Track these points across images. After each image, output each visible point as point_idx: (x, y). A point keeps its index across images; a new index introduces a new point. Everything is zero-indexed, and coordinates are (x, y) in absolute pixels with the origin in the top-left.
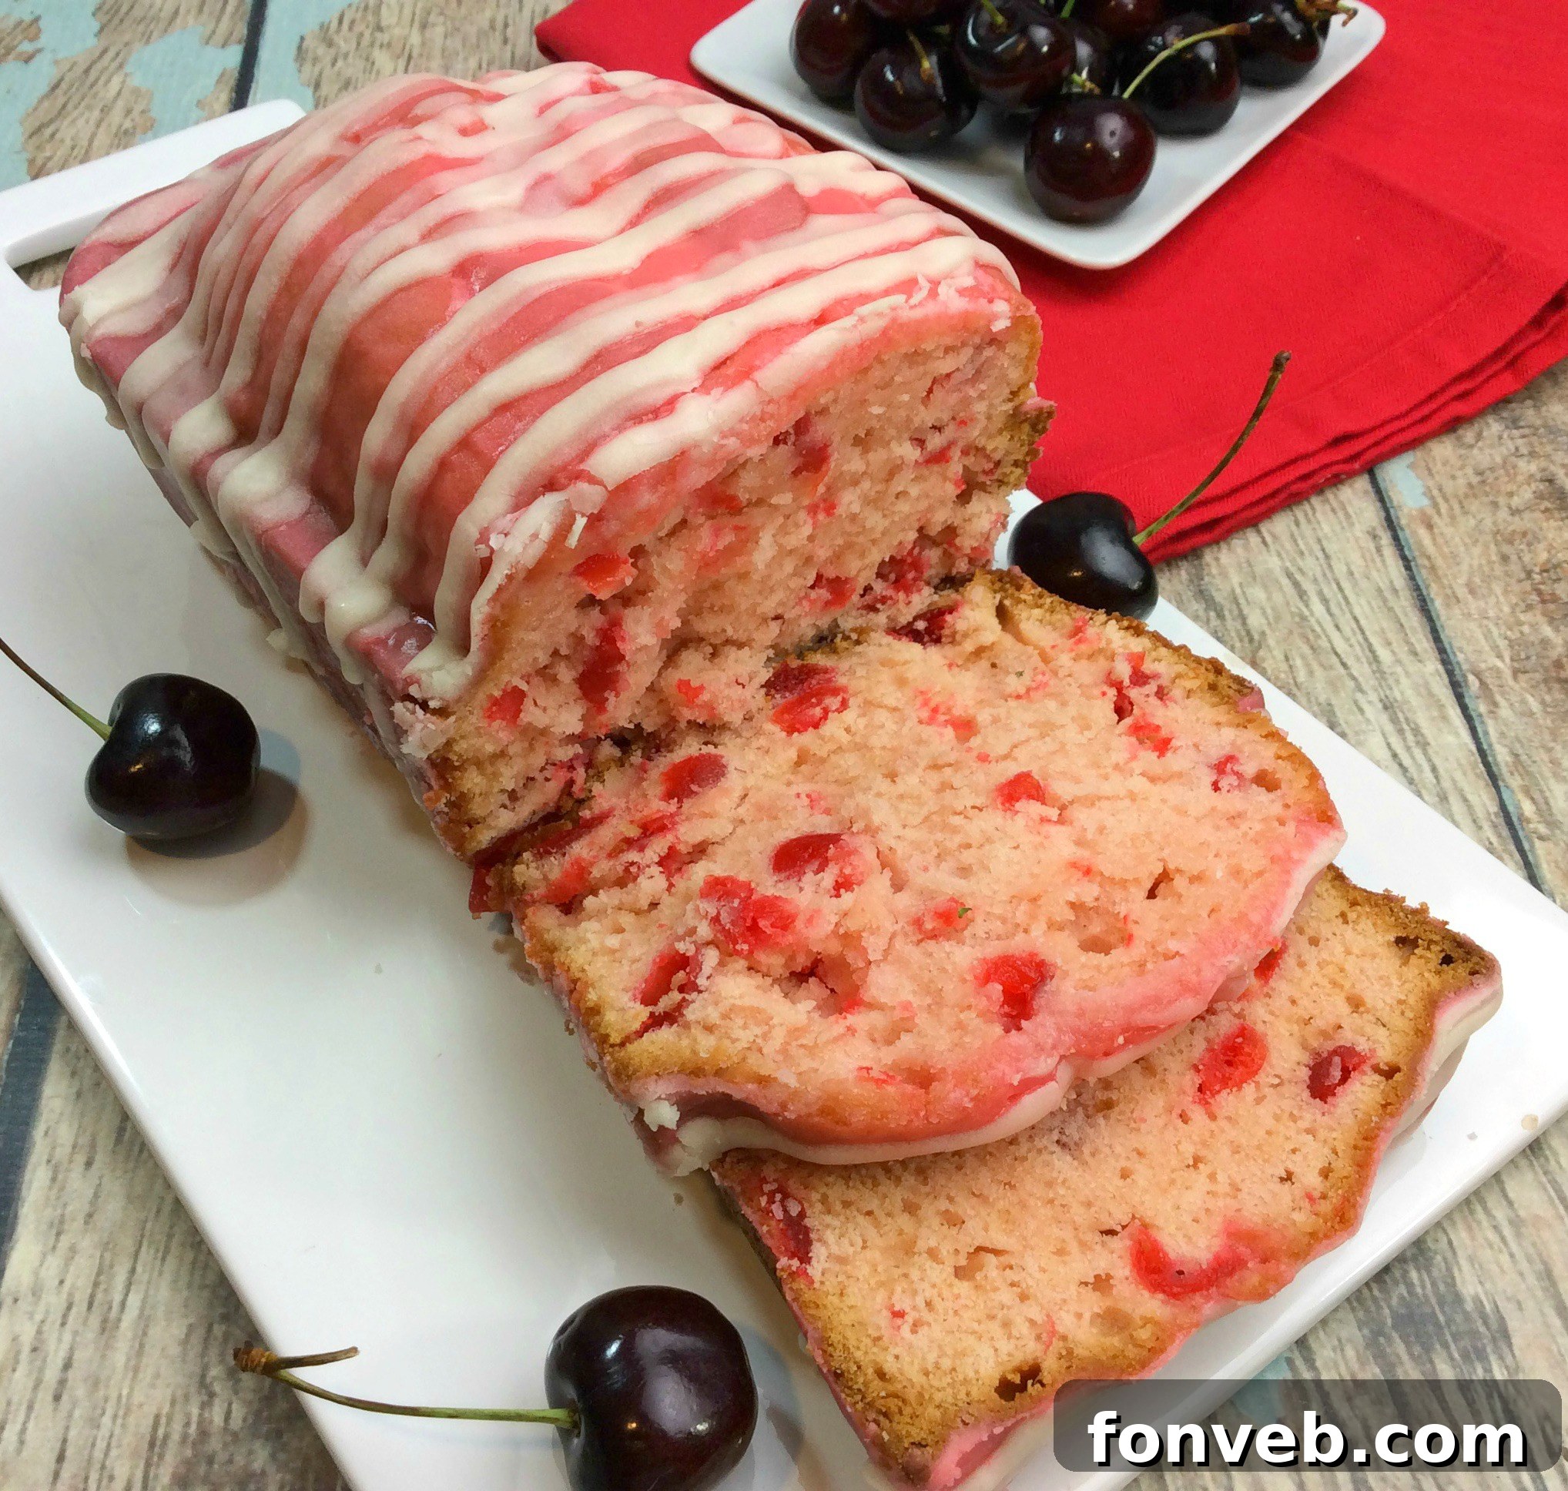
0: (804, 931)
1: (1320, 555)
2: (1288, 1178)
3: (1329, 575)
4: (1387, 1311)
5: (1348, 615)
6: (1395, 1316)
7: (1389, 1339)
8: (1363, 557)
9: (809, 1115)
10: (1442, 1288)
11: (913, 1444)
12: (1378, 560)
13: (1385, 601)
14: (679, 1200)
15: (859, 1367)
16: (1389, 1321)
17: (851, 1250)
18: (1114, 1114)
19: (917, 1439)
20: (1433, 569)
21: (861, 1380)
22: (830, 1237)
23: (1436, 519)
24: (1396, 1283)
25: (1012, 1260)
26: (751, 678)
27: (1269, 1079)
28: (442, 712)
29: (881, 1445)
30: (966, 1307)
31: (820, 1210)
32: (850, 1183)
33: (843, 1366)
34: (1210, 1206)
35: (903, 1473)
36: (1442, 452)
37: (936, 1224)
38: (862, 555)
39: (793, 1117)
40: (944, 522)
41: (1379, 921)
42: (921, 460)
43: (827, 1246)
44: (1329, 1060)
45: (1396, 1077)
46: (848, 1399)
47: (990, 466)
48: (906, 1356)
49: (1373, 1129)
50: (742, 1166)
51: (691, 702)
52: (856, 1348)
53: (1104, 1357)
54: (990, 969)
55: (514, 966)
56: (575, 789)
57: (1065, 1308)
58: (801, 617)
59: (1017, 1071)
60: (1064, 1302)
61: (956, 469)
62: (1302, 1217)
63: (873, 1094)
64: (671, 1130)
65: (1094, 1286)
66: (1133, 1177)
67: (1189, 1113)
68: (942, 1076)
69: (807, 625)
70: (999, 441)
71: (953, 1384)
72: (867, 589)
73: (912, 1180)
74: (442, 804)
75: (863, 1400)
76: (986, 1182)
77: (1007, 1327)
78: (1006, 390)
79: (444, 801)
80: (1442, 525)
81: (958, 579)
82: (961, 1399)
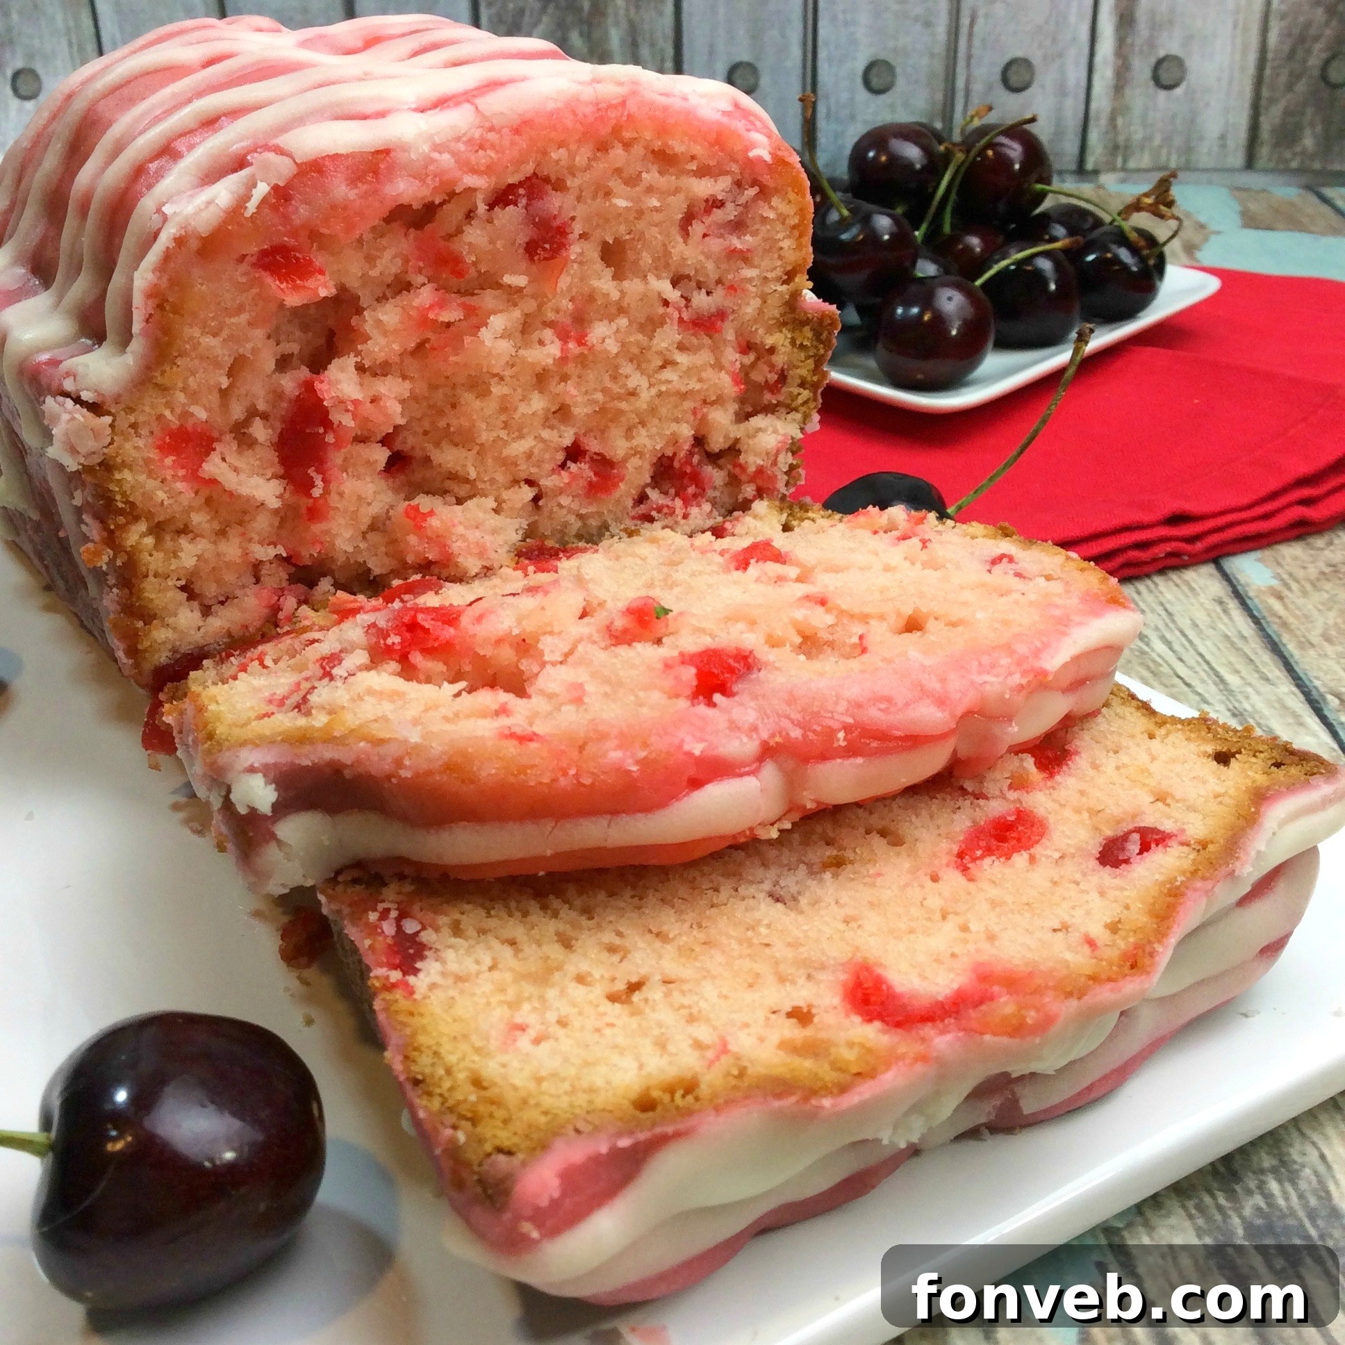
0: (470, 627)
1: (1163, 613)
2: (1063, 928)
3: (1171, 625)
4: (1236, 1221)
5: (1192, 652)
8: (1209, 615)
9: (429, 773)
10: (1313, 1202)
11: (500, 1150)
12: (1225, 619)
13: (1233, 644)
14: (309, 1022)
15: (449, 1072)
17: (474, 968)
18: (847, 870)
19: (506, 1144)
20: (1285, 624)
21: (447, 1084)
22: (450, 955)
23: (1286, 593)
24: (1249, 1192)
25: (686, 987)
26: (494, 532)
27: (1049, 852)
28: (95, 408)
29: (454, 1151)
30: (611, 1025)
31: (446, 931)
32: (492, 912)
33: (428, 1070)
34: (956, 950)
35: (479, 1190)
36: (1291, 552)
37: (594, 953)
38: (629, 433)
39: (409, 775)
40: (726, 437)
41: (1193, 736)
42: (686, 316)
43: (444, 962)
44: (1125, 838)
45: (1211, 847)
46: (424, 1103)
47: (773, 377)
48: (515, 1064)
49: (1178, 888)
50: (358, 888)
51: (419, 529)
52: (451, 1053)
53: (788, 1076)
54: (686, 659)
55: (187, 822)
56: (281, 615)
57: (746, 1030)
58: (561, 491)
59: (702, 740)
60: (747, 1025)
61: (732, 356)
62: (1078, 960)
63: (511, 748)
64: (264, 817)
65: (790, 1015)
66: (860, 922)
67: (941, 874)
68: (603, 737)
69: (570, 511)
70: (779, 339)
71: (573, 1091)
72: (642, 498)
73: (573, 915)
74: (103, 563)
75: (443, 1104)
76: (668, 921)
77: (661, 1044)
78: (779, 263)
79: (105, 558)
80: (1293, 597)
81: (745, 506)
82: (581, 1107)
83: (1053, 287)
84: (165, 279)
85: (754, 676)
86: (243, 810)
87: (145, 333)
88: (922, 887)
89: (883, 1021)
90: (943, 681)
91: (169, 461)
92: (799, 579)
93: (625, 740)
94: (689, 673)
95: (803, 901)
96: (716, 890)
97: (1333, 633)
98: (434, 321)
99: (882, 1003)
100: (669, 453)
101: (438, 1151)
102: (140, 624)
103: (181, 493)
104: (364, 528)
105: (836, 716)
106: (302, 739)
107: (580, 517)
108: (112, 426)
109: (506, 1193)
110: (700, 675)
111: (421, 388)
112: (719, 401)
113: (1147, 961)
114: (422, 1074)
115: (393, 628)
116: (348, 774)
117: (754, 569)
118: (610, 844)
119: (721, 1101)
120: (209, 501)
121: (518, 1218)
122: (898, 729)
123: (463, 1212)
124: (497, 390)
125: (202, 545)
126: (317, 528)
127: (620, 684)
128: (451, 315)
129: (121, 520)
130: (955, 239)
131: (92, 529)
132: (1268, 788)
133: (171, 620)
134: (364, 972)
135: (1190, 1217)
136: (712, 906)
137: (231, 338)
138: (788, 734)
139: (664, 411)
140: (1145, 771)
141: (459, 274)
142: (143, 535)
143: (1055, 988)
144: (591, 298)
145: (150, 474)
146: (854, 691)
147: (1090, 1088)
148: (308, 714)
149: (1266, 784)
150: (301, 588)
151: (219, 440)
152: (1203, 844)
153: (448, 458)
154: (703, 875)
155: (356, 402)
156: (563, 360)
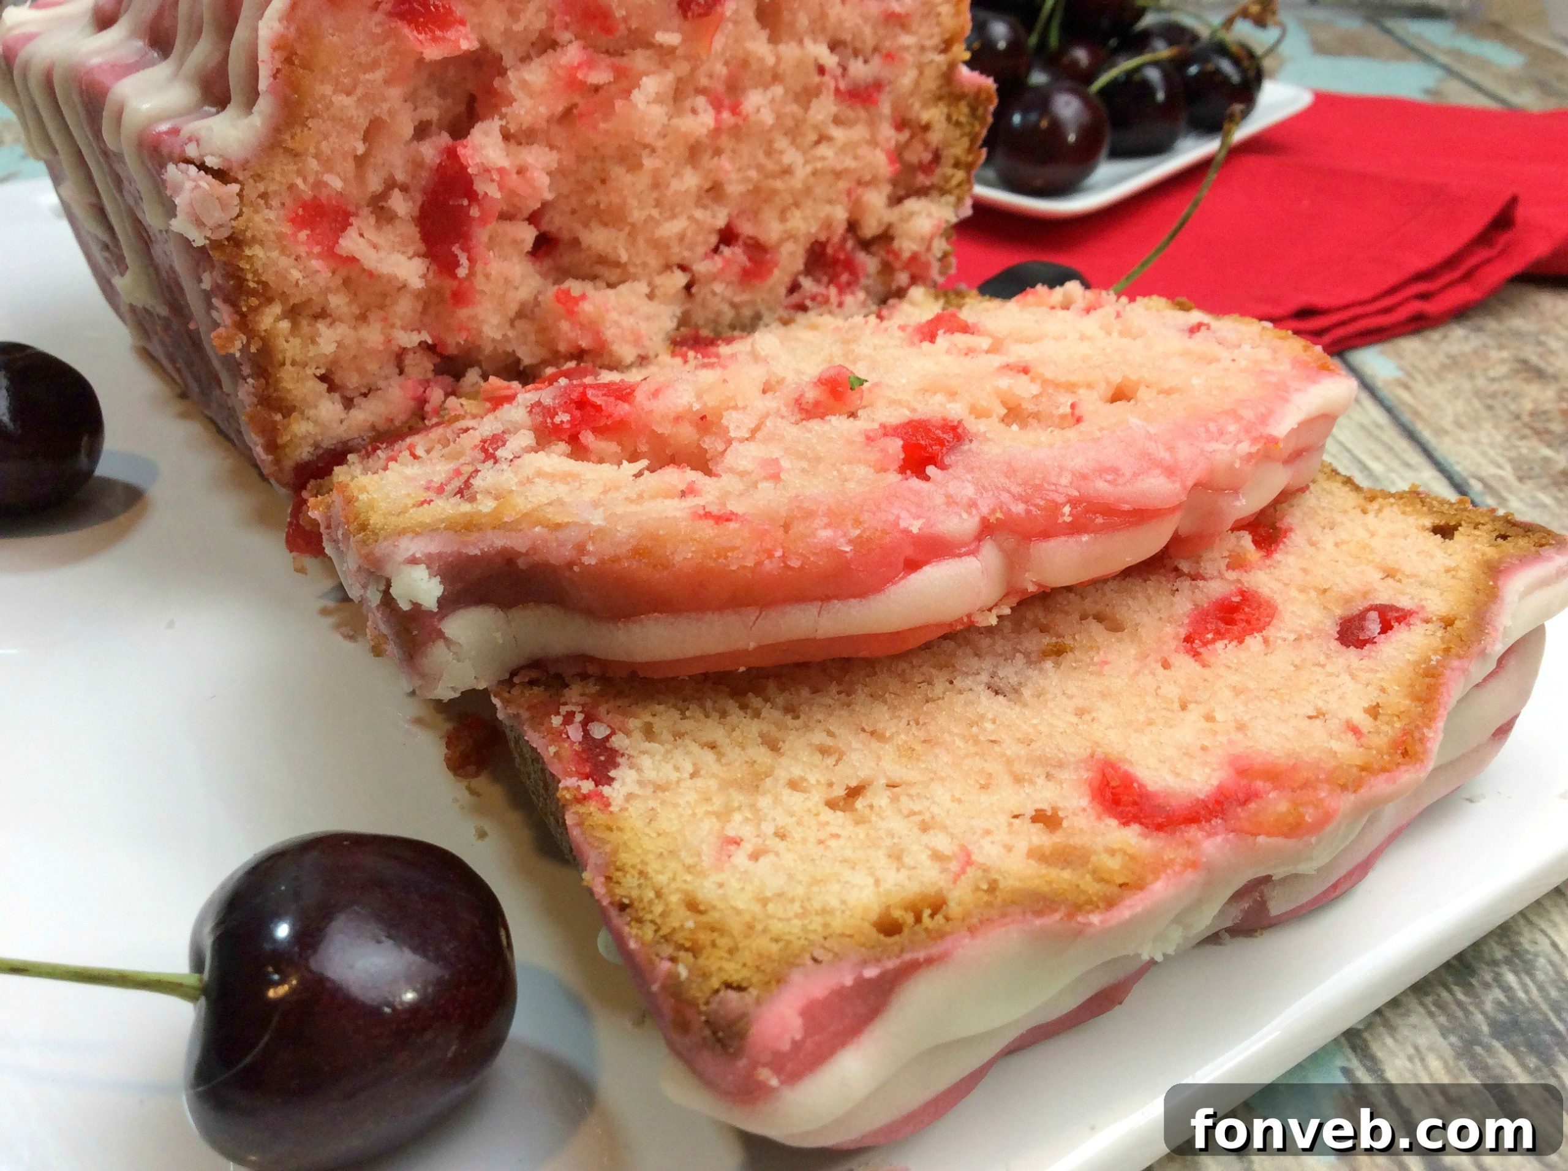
0: (645, 403)
2: (1319, 715)
4: (1479, 1018)
6: (1493, 1023)
7: (1488, 1049)
9: (616, 559)
11: (728, 986)
13: (1370, 433)
14: (482, 835)
15: (659, 895)
16: (1485, 1029)
17: (674, 776)
18: (1068, 659)
19: (735, 978)
20: (1416, 413)
21: (658, 909)
22: (646, 762)
23: (1412, 384)
24: (1487, 986)
25: (913, 791)
26: (648, 318)
27: (1283, 634)
28: (221, 175)
29: (674, 988)
30: (837, 836)
31: (638, 735)
32: (688, 713)
33: (635, 894)
34: (1206, 743)
35: (707, 1032)
36: (1410, 346)
37: (804, 756)
38: (783, 216)
39: (593, 562)
40: (880, 221)
41: (1408, 509)
42: (842, 86)
43: (639, 770)
44: (1362, 616)
45: (1458, 624)
46: (634, 931)
47: (927, 157)
48: (734, 884)
49: (1435, 667)
50: (536, 689)
51: (571, 314)
52: (658, 872)
53: (1046, 889)
54: (888, 431)
55: (338, 626)
56: (428, 408)
57: (989, 839)
58: (714, 277)
59: (918, 517)
60: (987, 832)
61: (887, 133)
62: (1345, 748)
63: (708, 530)
64: (430, 614)
65: (1035, 819)
66: (1094, 714)
67: (1171, 660)
68: (810, 515)
69: (723, 299)
70: (934, 114)
71: (804, 914)
72: (794, 287)
73: (777, 714)
74: (236, 350)
75: (656, 931)
76: (881, 716)
77: (897, 856)
78: (937, 30)
79: (238, 344)
80: (1419, 386)
81: (900, 293)
82: (815, 931)
83: (1160, 96)
84: (292, 29)
85: (966, 447)
86: (405, 606)
87: (272, 90)
88: (1153, 674)
89: (1141, 824)
90: (1171, 449)
91: (303, 235)
92: (993, 350)
93: (835, 519)
94: (895, 446)
95: (1027, 693)
96: (930, 683)
97: (1464, 420)
98: (582, 84)
99: (1135, 803)
100: (823, 237)
101: (655, 988)
102: (278, 417)
103: (317, 271)
104: (512, 314)
105: (1061, 490)
106: (469, 526)
107: (734, 306)
108: (240, 195)
109: (742, 1036)
110: (905, 448)
111: (569, 160)
112: (872, 182)
113: (1418, 748)
114: (630, 898)
115: (561, 406)
116: (521, 563)
117: (943, 340)
118: (821, 634)
119: (975, 920)
120: (347, 282)
121: (755, 1065)
122: (1127, 503)
123: (687, 1058)
124: (649, 163)
125: (342, 331)
126: (463, 313)
127: (818, 460)
128: (600, 76)
129: (254, 301)
130: (1063, 49)
131: (224, 314)
132: (1500, 561)
133: (311, 413)
134: (550, 783)
135: (1431, 1014)
136: (927, 702)
137: (365, 97)
138: (1009, 510)
139: (819, 191)
140: (1365, 547)
141: (608, 30)
142: (278, 319)
143: (1328, 781)
144: (745, 64)
145: (283, 251)
146: (1078, 462)
147: (1335, 886)
148: (472, 499)
149: (1497, 556)
150: (448, 380)
151: (356, 215)
152: (1448, 623)
153: (597, 238)
154: (913, 667)
155: (501, 171)
156: (717, 132)
